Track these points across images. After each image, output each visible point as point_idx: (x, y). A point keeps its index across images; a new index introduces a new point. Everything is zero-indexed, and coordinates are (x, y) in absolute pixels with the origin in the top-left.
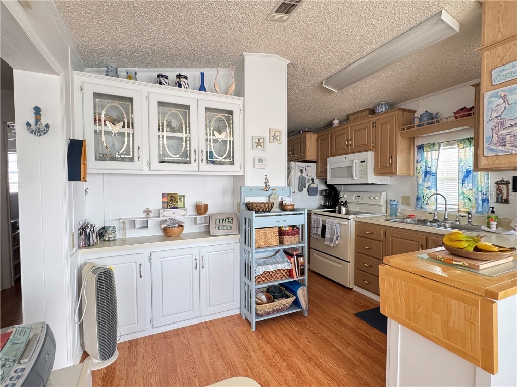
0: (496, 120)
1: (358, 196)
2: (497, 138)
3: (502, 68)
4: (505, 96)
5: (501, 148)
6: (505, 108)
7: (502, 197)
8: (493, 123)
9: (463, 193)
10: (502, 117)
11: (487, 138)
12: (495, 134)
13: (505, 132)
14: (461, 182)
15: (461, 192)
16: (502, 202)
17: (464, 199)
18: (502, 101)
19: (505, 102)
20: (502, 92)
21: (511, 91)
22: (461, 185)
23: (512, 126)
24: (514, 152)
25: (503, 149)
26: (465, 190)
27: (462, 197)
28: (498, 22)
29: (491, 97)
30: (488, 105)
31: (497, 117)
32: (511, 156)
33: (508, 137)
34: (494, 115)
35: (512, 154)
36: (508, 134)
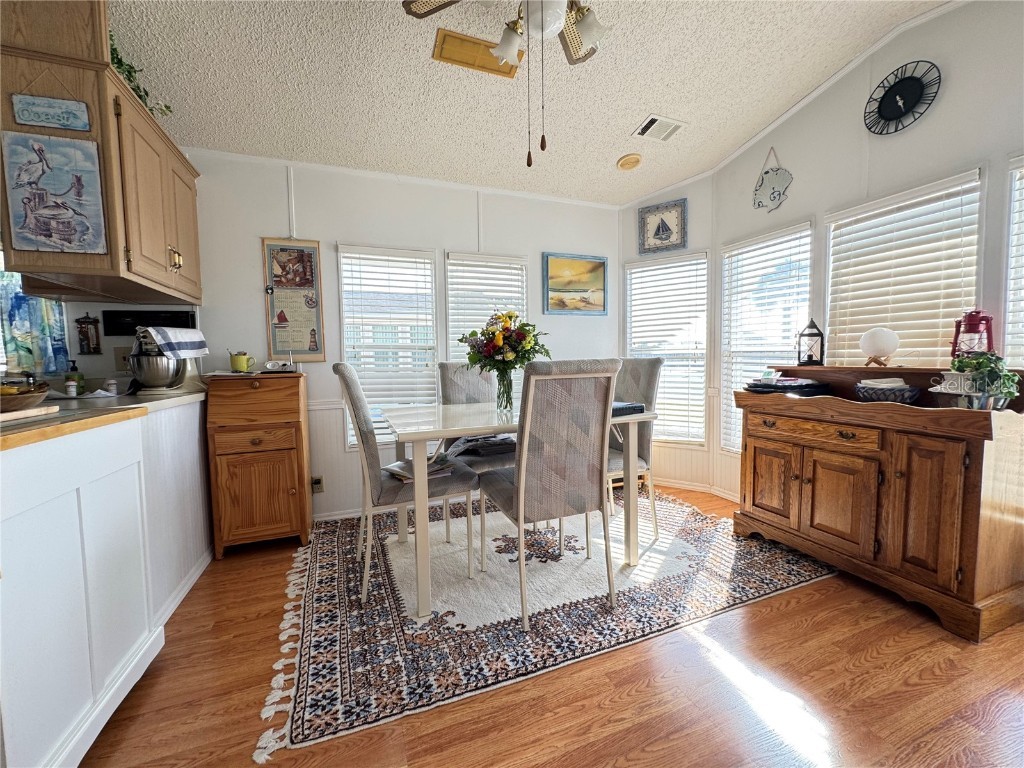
0: (28, 188)
2: (33, 221)
3: (30, 99)
4: (41, 150)
5: (43, 238)
6: (44, 172)
7: (88, 345)
8: (26, 192)
9: (13, 339)
10: (40, 186)
11: (15, 216)
12: (29, 212)
13: (47, 212)
14: (6, 317)
15: (8, 337)
16: (89, 353)
17: (16, 350)
18: (34, 157)
19: (41, 161)
20: (35, 140)
21: (49, 144)
22: (6, 323)
23: (57, 206)
24: (66, 250)
25: (48, 242)
26: (17, 333)
27: (11, 347)
28: (14, 12)
29: (16, 142)
30: (10, 156)
31: (30, 184)
32: (62, 255)
33: (53, 223)
34: (25, 178)
35: (63, 252)
36: (54, 217)
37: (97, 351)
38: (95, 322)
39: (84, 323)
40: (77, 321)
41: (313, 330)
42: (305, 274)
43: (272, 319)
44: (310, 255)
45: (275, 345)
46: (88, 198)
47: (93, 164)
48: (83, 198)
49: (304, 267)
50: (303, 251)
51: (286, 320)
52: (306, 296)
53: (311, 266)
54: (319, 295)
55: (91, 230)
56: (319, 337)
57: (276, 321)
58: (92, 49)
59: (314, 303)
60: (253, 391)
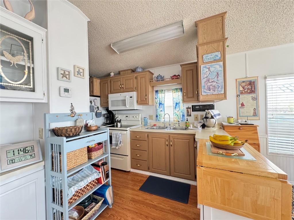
0: (206, 79)
1: (127, 116)
2: (207, 87)
3: (207, 55)
4: (209, 68)
5: (208, 91)
6: (209, 74)
7: (189, 114)
8: (205, 80)
9: (175, 113)
10: (208, 77)
11: (203, 86)
12: (206, 85)
13: (209, 84)
14: (174, 108)
15: (174, 112)
16: (189, 116)
17: (176, 115)
18: (208, 70)
19: (209, 71)
20: (208, 66)
21: (211, 66)
22: (174, 109)
23: (212, 82)
24: (214, 94)
25: (210, 92)
26: (176, 111)
27: (175, 114)
28: (204, 34)
29: (204, 67)
30: (202, 71)
31: (206, 77)
32: (212, 95)
33: (211, 87)
34: (205, 76)
35: (213, 94)
36: (211, 85)
37: (190, 115)
38: (190, 108)
39: (188, 108)
40: (187, 108)
41: (255, 108)
42: (252, 89)
43: (239, 105)
44: (254, 82)
45: (240, 114)
46: (220, 78)
47: (222, 68)
48: (218, 78)
49: (251, 87)
50: (251, 81)
51: (244, 105)
52: (252, 97)
53: (254, 86)
54: (257, 96)
55: (220, 87)
56: (257, 111)
57: (240, 106)
58: (222, 35)
59: (255, 99)
60: (239, 130)
